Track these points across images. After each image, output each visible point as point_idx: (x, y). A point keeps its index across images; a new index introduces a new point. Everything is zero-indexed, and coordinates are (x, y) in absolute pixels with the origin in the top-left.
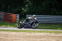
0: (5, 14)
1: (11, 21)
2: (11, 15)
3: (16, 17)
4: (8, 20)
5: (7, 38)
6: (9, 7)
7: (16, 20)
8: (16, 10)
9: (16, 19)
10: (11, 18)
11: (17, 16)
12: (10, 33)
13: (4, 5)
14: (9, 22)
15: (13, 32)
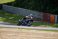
0: (44, 14)
1: (50, 21)
2: (49, 16)
3: (55, 18)
4: (47, 20)
5: (47, 38)
6: (48, 8)
7: (55, 21)
8: (55, 10)
9: (55, 19)
10: (50, 18)
11: (55, 16)
12: (49, 33)
13: (43, 6)
14: (48, 22)
15: (52, 32)
